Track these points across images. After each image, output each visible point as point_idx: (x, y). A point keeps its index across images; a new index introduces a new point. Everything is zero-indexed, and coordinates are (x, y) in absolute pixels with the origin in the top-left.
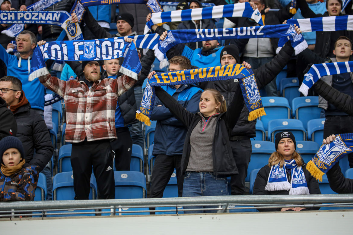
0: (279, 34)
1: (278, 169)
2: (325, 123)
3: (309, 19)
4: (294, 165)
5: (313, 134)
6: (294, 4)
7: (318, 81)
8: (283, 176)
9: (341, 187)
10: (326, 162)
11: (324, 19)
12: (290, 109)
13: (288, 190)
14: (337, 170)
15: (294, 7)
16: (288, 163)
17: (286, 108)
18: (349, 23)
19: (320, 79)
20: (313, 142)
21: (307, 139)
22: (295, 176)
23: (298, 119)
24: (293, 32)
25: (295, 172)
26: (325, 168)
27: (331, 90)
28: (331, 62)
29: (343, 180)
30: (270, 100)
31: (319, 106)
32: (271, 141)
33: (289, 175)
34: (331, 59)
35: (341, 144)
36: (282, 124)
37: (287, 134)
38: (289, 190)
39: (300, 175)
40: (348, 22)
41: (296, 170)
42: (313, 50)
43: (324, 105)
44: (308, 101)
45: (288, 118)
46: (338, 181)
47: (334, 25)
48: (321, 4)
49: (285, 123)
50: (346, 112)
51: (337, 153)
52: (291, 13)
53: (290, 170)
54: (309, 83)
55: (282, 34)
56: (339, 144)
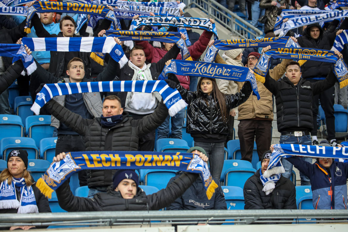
0: (10, 53)
1: (7, 187)
2: (57, 142)
3: (44, 39)
4: (23, 183)
5: (45, 153)
6: (29, 24)
7: (50, 101)
8: (12, 194)
9: (70, 204)
10: (56, 179)
11: (59, 39)
12: (24, 127)
13: (16, 208)
14: (66, 188)
15: (28, 27)
16: (18, 181)
17: (19, 126)
18: (83, 45)
19: (52, 98)
20: (45, 160)
21: (39, 158)
22: (24, 195)
23: (31, 137)
24: (23, 53)
25: (25, 190)
26: (55, 185)
27: (63, 110)
28: (64, 82)
29: (72, 197)
30: (3, 118)
31: (51, 125)
32: (3, 159)
33: (19, 193)
34: (64, 79)
35: (71, 162)
36: (14, 142)
37: (16, 153)
38: (18, 209)
39: (30, 193)
40: (82, 43)
41: (26, 189)
42: (47, 70)
43: (56, 124)
44: (41, 119)
45: (21, 136)
46: (67, 198)
47: (68, 46)
48: (55, 24)
49: (18, 142)
50: (77, 131)
51: (66, 171)
52: (26, 33)
53: (20, 188)
54: (41, 103)
55: (13, 53)
56: (69, 162)
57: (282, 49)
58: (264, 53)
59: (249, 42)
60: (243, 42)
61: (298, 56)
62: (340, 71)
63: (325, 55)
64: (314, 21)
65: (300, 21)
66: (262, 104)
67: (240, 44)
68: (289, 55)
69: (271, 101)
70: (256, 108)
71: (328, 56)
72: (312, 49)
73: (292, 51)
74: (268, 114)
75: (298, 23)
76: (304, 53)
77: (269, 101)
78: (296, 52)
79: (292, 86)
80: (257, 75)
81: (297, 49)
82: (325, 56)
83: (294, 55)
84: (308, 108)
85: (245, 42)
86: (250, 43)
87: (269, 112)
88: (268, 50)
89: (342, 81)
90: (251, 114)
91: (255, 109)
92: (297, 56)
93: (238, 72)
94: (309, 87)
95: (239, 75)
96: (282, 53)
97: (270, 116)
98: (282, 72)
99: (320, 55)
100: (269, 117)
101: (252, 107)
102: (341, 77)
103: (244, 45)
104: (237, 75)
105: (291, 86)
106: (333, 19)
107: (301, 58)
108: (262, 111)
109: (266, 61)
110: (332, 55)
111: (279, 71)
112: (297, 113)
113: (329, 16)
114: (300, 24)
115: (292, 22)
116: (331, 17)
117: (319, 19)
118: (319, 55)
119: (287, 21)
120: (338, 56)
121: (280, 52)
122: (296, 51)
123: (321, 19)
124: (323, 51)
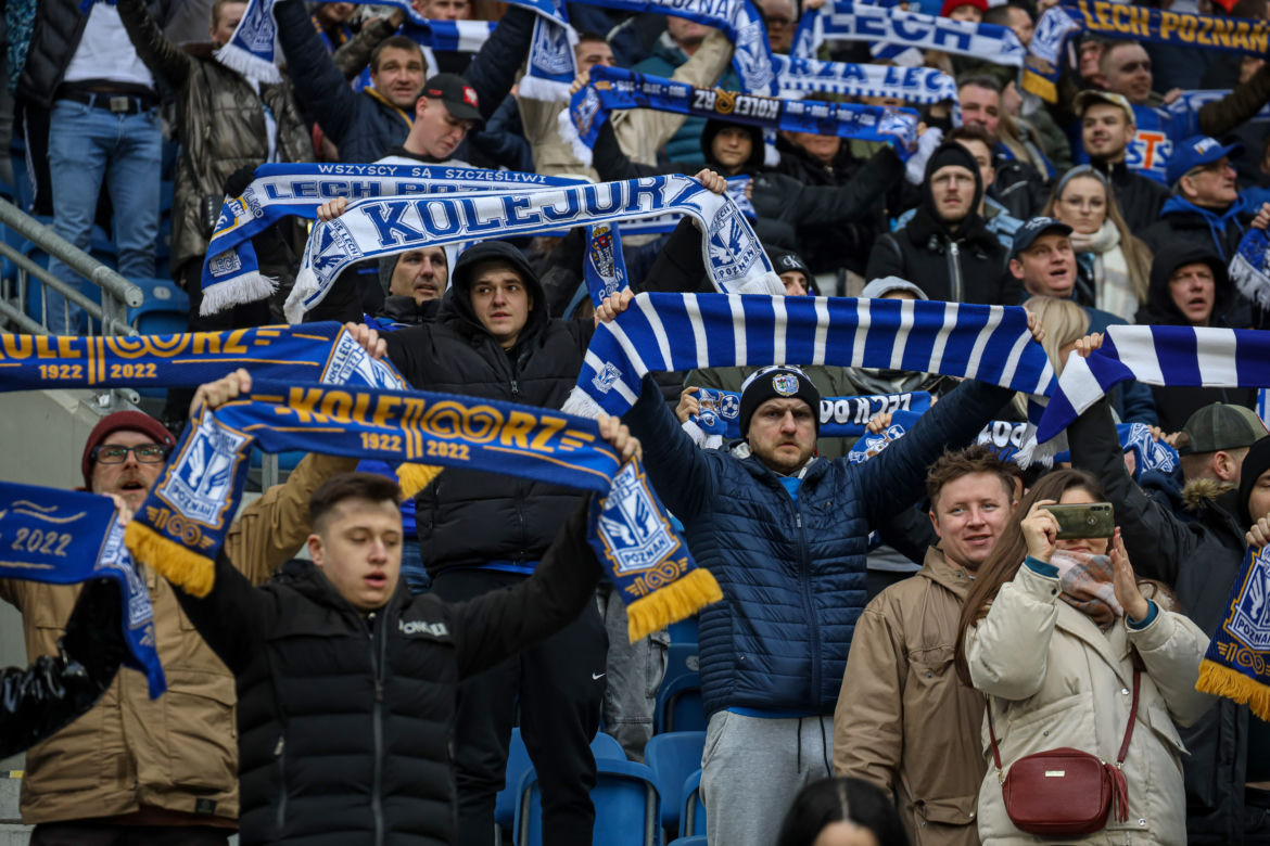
57: (315, 393)
58: (208, 415)
59: (101, 352)
60: (65, 351)
61: (403, 444)
62: (632, 536)
63: (548, 443)
64: (495, 223)
65: (412, 220)
66: (178, 726)
67: (48, 362)
68: (353, 434)
69: (228, 707)
70: (141, 751)
71: (569, 445)
72: (480, 404)
73: (370, 413)
74: (215, 790)
75: (402, 228)
76: (434, 425)
77: (219, 709)
78: (391, 416)
79: (346, 620)
80: (165, 542)
81: (396, 401)
82: (550, 449)
83: (380, 432)
84: (433, 758)
85: (77, 353)
86: (111, 357)
87: (217, 776)
88: (231, 399)
89: (640, 597)
90: (111, 787)
91: (140, 760)
92: (397, 439)
93: (47, 528)
94: (438, 630)
95: (57, 543)
96: (313, 419)
97: (224, 800)
98: (292, 531)
99: (522, 443)
100: (220, 806)
101: (114, 746)
102: (636, 575)
103: (71, 372)
104: (44, 542)
105: (336, 618)
106: (604, 222)
107: (420, 453)
108: (179, 772)
109: (219, 464)
110: (586, 443)
111: (275, 526)
112: (370, 785)
113: (582, 203)
114: (411, 235)
115: (367, 221)
116: (593, 209)
117: (522, 213)
118: (514, 439)
119: (341, 212)
120: (618, 452)
121: (304, 414)
122: (393, 409)
123: (535, 218)
124: (538, 418)
